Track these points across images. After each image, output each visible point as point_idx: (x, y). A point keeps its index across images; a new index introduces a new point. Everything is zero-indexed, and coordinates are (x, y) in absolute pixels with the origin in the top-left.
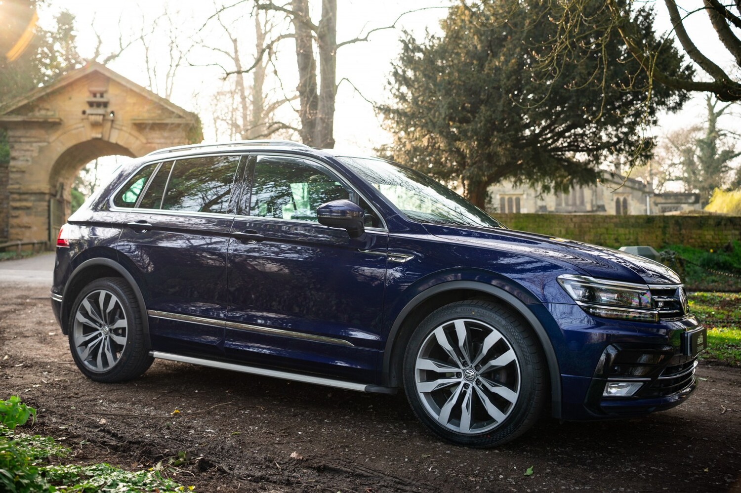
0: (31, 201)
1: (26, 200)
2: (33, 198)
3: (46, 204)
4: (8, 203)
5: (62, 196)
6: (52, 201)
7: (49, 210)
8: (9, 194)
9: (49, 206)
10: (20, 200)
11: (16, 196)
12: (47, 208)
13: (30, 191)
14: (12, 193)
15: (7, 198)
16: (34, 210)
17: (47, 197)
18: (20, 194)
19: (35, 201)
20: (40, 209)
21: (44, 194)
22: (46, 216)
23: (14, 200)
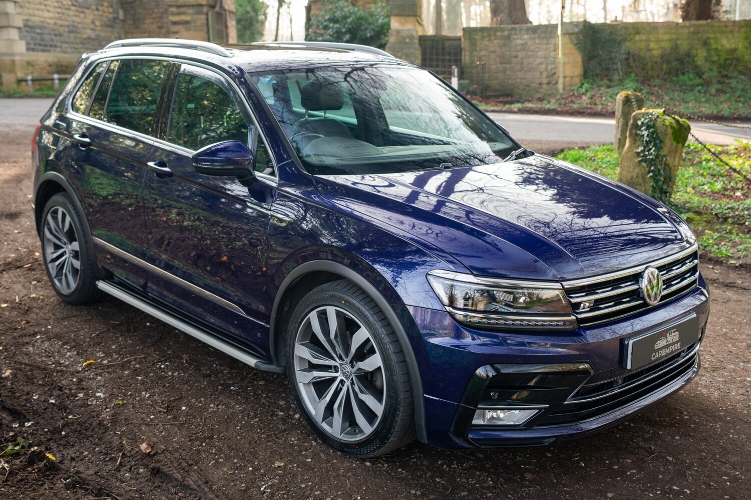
0: (189, 14)
1: (184, 13)
2: (191, 11)
3: (204, 17)
4: (167, 18)
5: (221, 7)
6: (210, 14)
7: (208, 24)
8: (167, 7)
9: (207, 20)
10: (179, 14)
11: (174, 9)
12: (205, 22)
13: (187, 4)
14: (171, 6)
15: (166, 11)
16: (193, 24)
17: (205, 9)
18: (178, 7)
19: (193, 14)
20: (199, 23)
21: (201, 5)
22: (206, 31)
23: (173, 14)
